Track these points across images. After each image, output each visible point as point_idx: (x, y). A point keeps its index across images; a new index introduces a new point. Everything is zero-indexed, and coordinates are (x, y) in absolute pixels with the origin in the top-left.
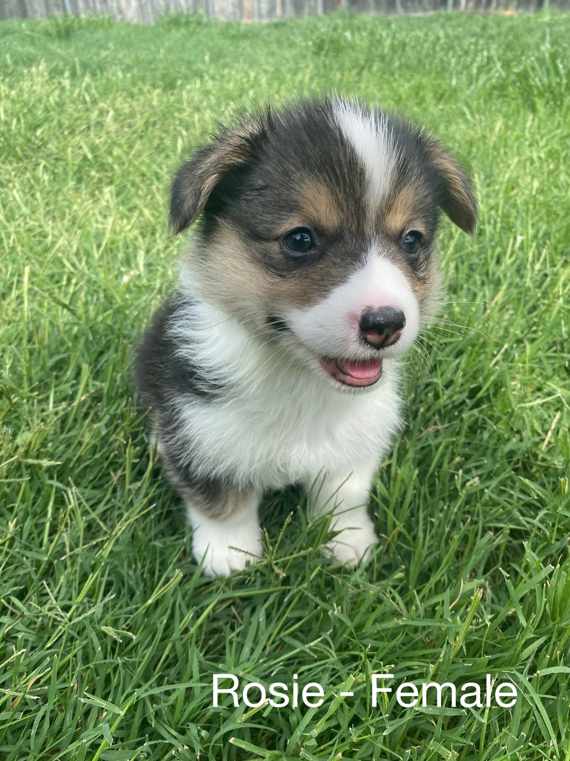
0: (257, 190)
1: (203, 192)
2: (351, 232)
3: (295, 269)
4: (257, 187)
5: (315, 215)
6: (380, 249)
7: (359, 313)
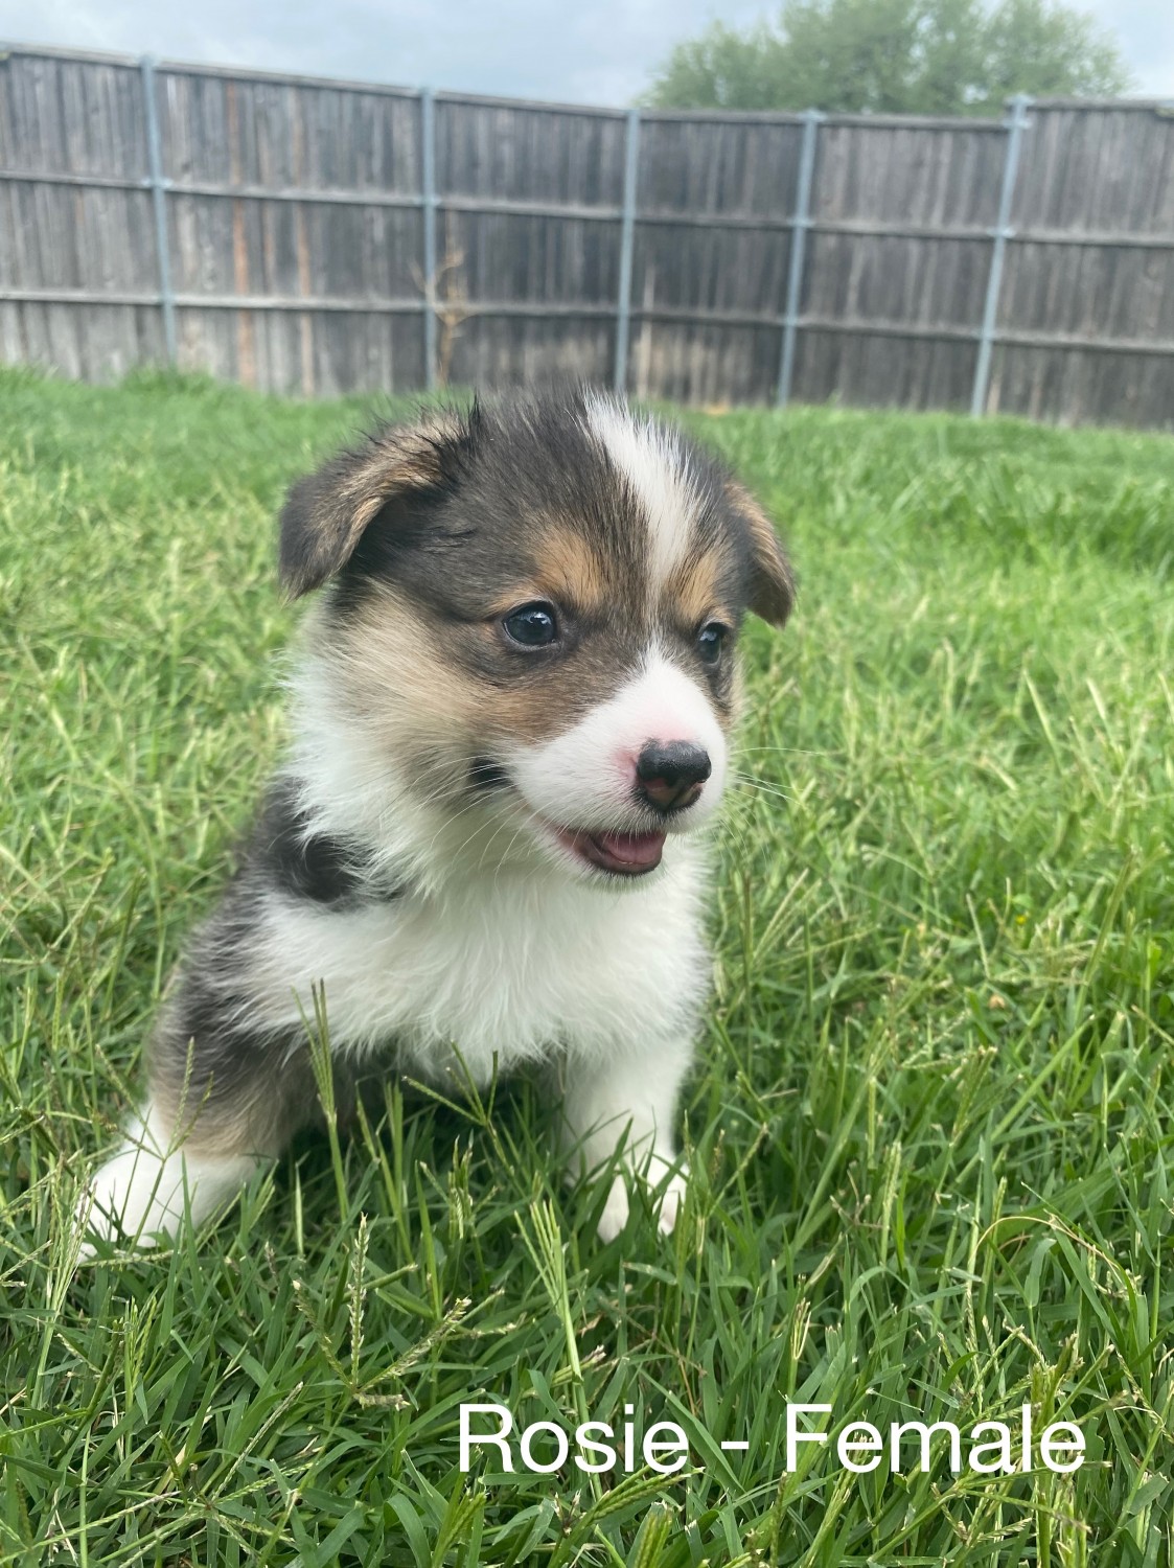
0: (455, 537)
1: (354, 527)
2: (620, 616)
3: (523, 673)
4: (453, 531)
5: (563, 582)
6: (666, 649)
7: (636, 748)
